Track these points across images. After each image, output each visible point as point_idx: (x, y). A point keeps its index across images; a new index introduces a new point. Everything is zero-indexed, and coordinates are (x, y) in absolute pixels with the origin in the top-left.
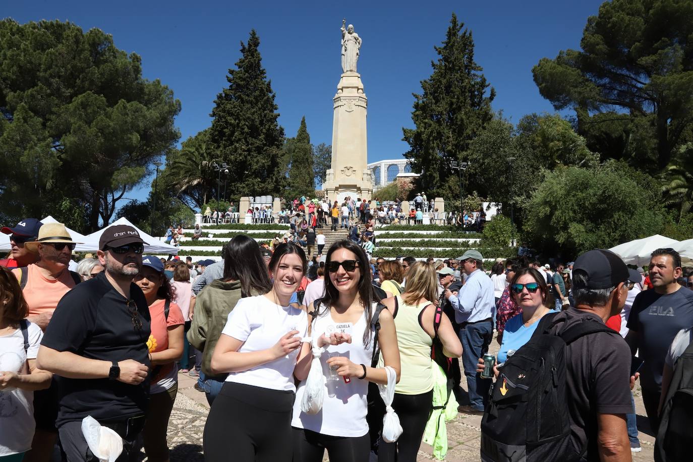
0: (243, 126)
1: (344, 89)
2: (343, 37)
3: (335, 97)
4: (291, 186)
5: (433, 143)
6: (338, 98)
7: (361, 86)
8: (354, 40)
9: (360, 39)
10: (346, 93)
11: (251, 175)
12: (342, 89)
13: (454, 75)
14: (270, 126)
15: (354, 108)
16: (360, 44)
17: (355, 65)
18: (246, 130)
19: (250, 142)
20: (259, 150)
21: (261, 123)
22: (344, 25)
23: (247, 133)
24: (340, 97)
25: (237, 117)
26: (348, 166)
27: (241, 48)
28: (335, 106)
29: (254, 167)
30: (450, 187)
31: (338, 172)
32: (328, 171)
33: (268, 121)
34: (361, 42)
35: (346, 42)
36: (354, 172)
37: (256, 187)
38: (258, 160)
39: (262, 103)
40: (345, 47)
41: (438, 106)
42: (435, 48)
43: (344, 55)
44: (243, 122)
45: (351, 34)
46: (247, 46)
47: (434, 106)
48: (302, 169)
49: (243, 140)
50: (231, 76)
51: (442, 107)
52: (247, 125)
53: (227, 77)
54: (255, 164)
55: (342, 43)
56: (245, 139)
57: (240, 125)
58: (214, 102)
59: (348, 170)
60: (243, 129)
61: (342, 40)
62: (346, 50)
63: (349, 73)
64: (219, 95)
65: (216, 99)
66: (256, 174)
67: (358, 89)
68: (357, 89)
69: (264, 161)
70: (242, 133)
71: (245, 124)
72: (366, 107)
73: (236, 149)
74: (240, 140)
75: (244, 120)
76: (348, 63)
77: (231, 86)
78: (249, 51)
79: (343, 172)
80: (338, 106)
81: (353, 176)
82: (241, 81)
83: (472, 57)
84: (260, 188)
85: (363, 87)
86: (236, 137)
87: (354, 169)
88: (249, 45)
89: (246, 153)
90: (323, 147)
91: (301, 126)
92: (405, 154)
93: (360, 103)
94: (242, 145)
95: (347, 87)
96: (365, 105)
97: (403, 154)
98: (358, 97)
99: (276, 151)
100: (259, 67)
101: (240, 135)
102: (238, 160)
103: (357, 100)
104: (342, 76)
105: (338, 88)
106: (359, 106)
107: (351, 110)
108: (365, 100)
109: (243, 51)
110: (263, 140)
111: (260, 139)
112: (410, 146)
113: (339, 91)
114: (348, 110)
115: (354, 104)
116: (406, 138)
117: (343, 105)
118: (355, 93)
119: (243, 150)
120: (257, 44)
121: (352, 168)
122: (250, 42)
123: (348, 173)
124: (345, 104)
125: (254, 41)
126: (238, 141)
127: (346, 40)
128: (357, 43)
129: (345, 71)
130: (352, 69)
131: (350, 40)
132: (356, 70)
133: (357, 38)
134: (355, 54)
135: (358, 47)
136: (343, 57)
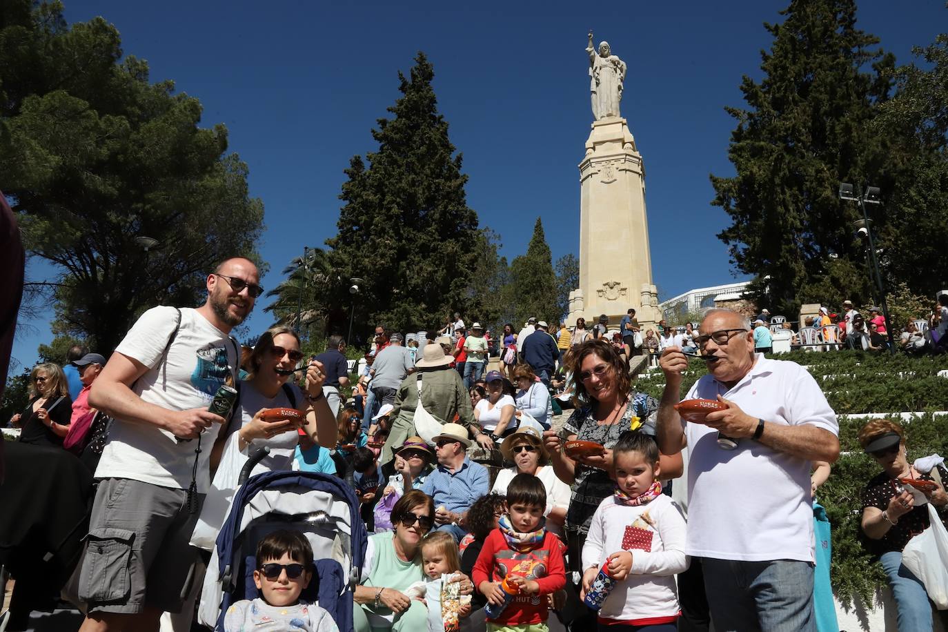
0: (388, 203)
1: (597, 147)
2: (592, 63)
3: (582, 163)
4: (490, 317)
5: (783, 193)
6: (587, 162)
7: (629, 137)
8: (612, 66)
9: (622, 63)
10: (601, 151)
11: (407, 297)
12: (594, 148)
13: (815, 58)
14: (446, 207)
15: (617, 175)
16: (624, 72)
17: (616, 105)
18: (395, 210)
19: (405, 235)
20: (425, 251)
21: (431, 201)
22: (591, 43)
23: (397, 216)
24: (589, 160)
25: (379, 188)
26: (611, 280)
27: (400, 83)
28: (582, 177)
29: (413, 282)
31: (592, 295)
32: (572, 295)
33: (444, 197)
34: (625, 68)
35: (598, 71)
36: (623, 292)
37: (414, 319)
38: (421, 269)
39: (432, 166)
40: (597, 79)
41: (785, 119)
42: (767, 27)
43: (595, 92)
44: (388, 198)
45: (606, 56)
46: (410, 81)
47: (775, 122)
48: (530, 301)
49: (391, 231)
50: (380, 132)
51: (798, 116)
52: (398, 204)
53: (373, 131)
54: (416, 276)
55: (591, 74)
56: (395, 228)
57: (385, 203)
58: (345, 172)
59: (612, 288)
60: (389, 209)
61: (590, 68)
62: (597, 84)
63: (606, 120)
64: (354, 159)
65: (349, 167)
66: (416, 295)
67: (624, 144)
68: (621, 144)
69: (429, 269)
70: (389, 218)
71: (393, 202)
72: (641, 172)
73: (375, 247)
74: (383, 230)
75: (393, 195)
76: (602, 104)
77: (382, 148)
78: (413, 86)
79: (601, 294)
80: (588, 176)
81: (621, 299)
82: (396, 133)
83: (852, 14)
84: (424, 321)
85: (632, 140)
87: (622, 286)
88: (414, 76)
89: (392, 252)
90: (569, 262)
91: (534, 234)
92: (721, 233)
93: (627, 166)
94: (387, 240)
95: (603, 142)
96: (638, 169)
97: (717, 235)
98: (624, 156)
99: (453, 248)
100: (432, 113)
101: (384, 221)
102: (377, 267)
103: (623, 161)
104: (592, 126)
105: (587, 147)
106: (626, 170)
107: (611, 180)
108: (638, 160)
109: (403, 89)
110: (434, 234)
111: (429, 231)
112: (731, 216)
113: (588, 152)
114: (606, 180)
115: (617, 168)
116: (719, 197)
117: (597, 173)
118: (617, 148)
119: (388, 248)
120: (430, 76)
121: (619, 284)
122: (416, 72)
123: (612, 294)
124: (599, 171)
125: (423, 70)
126: (381, 233)
127: (596, 68)
128: (619, 71)
129: (598, 117)
130: (610, 112)
131: (605, 66)
132: (619, 113)
133: (616, 63)
134: (616, 88)
135: (619, 77)
136: (593, 96)
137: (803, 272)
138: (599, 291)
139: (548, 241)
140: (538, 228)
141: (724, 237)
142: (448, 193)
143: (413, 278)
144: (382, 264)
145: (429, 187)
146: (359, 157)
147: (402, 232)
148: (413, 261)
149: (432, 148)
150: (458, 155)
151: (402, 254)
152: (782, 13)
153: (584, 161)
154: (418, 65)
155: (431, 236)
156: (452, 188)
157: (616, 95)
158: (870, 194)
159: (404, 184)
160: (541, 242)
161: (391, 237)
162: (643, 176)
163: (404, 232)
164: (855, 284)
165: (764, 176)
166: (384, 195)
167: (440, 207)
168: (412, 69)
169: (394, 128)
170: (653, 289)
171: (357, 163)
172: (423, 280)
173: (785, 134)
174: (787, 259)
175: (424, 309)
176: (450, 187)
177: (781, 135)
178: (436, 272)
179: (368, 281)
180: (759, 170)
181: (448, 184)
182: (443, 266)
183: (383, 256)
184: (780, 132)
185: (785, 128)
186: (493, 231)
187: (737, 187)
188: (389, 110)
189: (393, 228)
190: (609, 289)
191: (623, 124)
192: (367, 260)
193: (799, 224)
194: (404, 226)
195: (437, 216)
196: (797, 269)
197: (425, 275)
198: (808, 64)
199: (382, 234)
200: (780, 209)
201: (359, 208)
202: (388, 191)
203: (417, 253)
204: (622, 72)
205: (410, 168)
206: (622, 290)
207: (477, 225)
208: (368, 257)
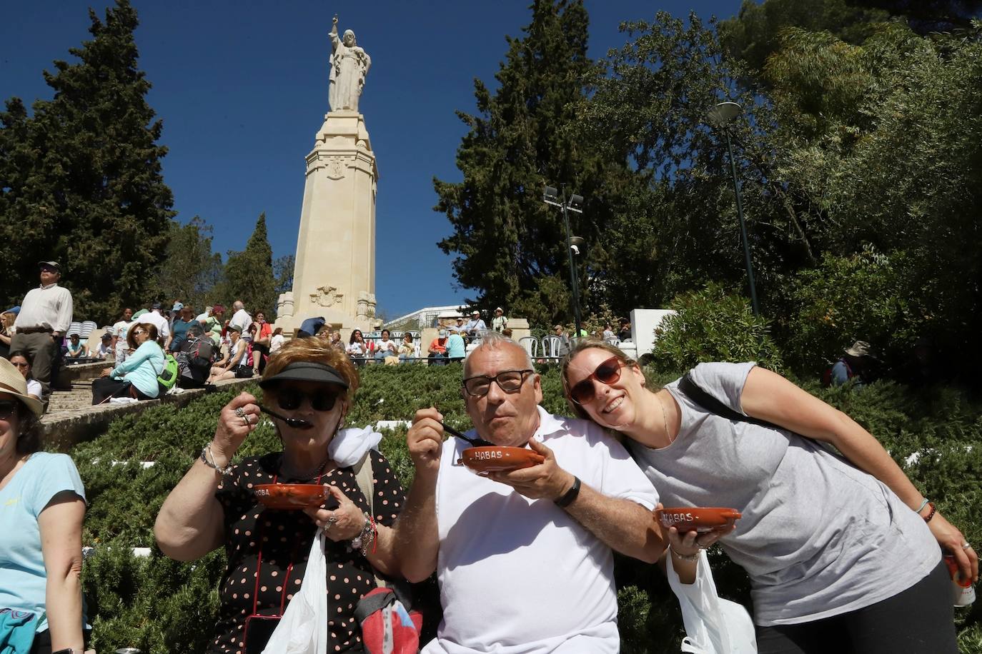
0: (50, 161)
1: (328, 140)
2: (334, 50)
3: (309, 155)
5: (503, 203)
6: (314, 154)
7: (364, 134)
8: (356, 57)
9: (366, 56)
10: (331, 144)
12: (324, 141)
14: (132, 177)
15: (346, 172)
16: (367, 65)
17: (354, 99)
18: (58, 170)
19: (71, 204)
20: (98, 226)
21: (113, 169)
22: (335, 28)
23: (61, 178)
24: (317, 152)
25: (40, 139)
26: (327, 285)
27: (91, 24)
28: (308, 170)
29: (77, 262)
30: (544, 298)
31: (305, 299)
34: (369, 61)
35: (339, 59)
36: (339, 299)
38: (89, 247)
39: (119, 126)
40: (337, 68)
41: (512, 130)
43: (333, 82)
44: (51, 155)
45: (350, 46)
46: (104, 23)
49: (51, 196)
51: (524, 128)
52: (64, 164)
53: (46, 74)
55: (331, 61)
56: (57, 193)
57: (46, 160)
59: (326, 293)
60: (50, 169)
61: (332, 55)
62: (337, 74)
63: (342, 112)
64: (11, 101)
67: (357, 140)
68: (354, 140)
69: (99, 248)
70: (50, 179)
71: (57, 160)
74: (39, 193)
75: (57, 152)
76: (339, 96)
77: (57, 97)
78: (107, 29)
79: (314, 299)
80: (314, 170)
81: (336, 307)
82: (76, 81)
83: (584, 41)
85: (367, 137)
86: (30, 187)
87: (338, 292)
88: (109, 18)
89: (47, 221)
90: (289, 264)
91: (256, 230)
92: (441, 241)
93: (357, 163)
94: (44, 206)
95: (335, 135)
96: (370, 170)
97: (437, 244)
98: (356, 153)
99: (131, 226)
100: (130, 68)
101: (43, 182)
102: (24, 238)
103: (353, 158)
104: (326, 117)
105: (317, 138)
106: (356, 168)
107: (338, 177)
108: (370, 160)
109: (95, 30)
110: (113, 208)
111: (107, 204)
112: (454, 225)
113: (318, 143)
114: (333, 176)
115: (346, 165)
116: (442, 202)
117: (324, 167)
118: (350, 145)
119: (44, 216)
120: (133, 24)
121: (335, 289)
122: (113, 14)
123: (324, 299)
124: (327, 165)
125: (125, 16)
126: (37, 196)
127: (338, 56)
128: (362, 64)
129: (334, 109)
130: (347, 105)
131: (348, 56)
132: (357, 108)
133: (360, 55)
134: (356, 81)
135: (362, 70)
136: (332, 85)
137: (518, 289)
138: (312, 296)
139: (270, 240)
140: (261, 224)
141: (445, 246)
142: (137, 161)
143: (77, 258)
144: (32, 235)
145: (112, 151)
146: (20, 101)
147: (67, 199)
148: (80, 238)
149: (120, 106)
150: (158, 121)
151: (63, 226)
152: (524, 30)
153: (312, 152)
154: (118, 7)
155: (109, 210)
156: (142, 155)
157: (356, 88)
158: (574, 202)
159: (76, 141)
160: (261, 240)
161: (50, 204)
162: (376, 178)
163: (71, 200)
164: (562, 302)
165: (482, 182)
166: (45, 150)
167: (124, 176)
168: (107, 10)
169: (73, 74)
170: (372, 298)
171: (16, 107)
172: (90, 262)
173: (511, 144)
174: (502, 273)
175: (87, 297)
176: (139, 155)
177: (508, 145)
178: (109, 253)
179: (11, 255)
180: (480, 176)
181: (137, 150)
182: (118, 246)
183: (34, 225)
184: (506, 142)
185: (512, 138)
186: (204, 221)
187: (458, 193)
188: (72, 52)
189: (53, 192)
190: (323, 294)
191: (359, 120)
192: (10, 227)
193: (516, 238)
194: (71, 193)
195: (119, 187)
196: (511, 284)
197: (93, 255)
198: (541, 80)
199: (38, 199)
200: (498, 220)
201: (11, 162)
202: (51, 147)
203: (87, 229)
204: (365, 65)
205: (89, 124)
206: (338, 296)
207: (171, 205)
208: (11, 224)
